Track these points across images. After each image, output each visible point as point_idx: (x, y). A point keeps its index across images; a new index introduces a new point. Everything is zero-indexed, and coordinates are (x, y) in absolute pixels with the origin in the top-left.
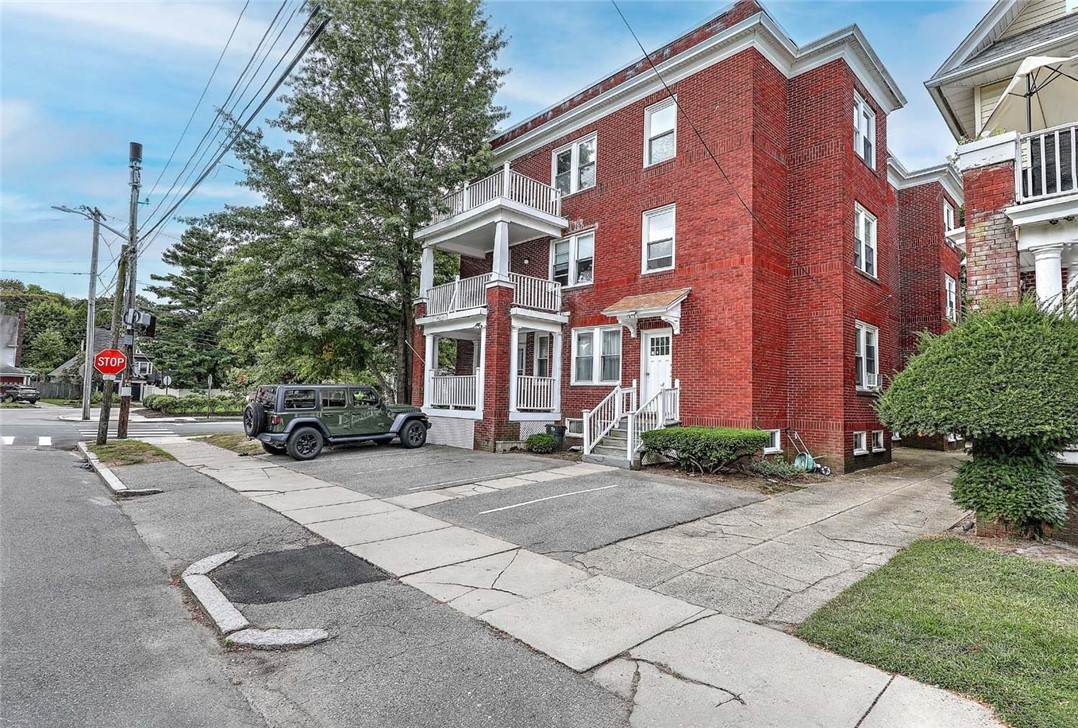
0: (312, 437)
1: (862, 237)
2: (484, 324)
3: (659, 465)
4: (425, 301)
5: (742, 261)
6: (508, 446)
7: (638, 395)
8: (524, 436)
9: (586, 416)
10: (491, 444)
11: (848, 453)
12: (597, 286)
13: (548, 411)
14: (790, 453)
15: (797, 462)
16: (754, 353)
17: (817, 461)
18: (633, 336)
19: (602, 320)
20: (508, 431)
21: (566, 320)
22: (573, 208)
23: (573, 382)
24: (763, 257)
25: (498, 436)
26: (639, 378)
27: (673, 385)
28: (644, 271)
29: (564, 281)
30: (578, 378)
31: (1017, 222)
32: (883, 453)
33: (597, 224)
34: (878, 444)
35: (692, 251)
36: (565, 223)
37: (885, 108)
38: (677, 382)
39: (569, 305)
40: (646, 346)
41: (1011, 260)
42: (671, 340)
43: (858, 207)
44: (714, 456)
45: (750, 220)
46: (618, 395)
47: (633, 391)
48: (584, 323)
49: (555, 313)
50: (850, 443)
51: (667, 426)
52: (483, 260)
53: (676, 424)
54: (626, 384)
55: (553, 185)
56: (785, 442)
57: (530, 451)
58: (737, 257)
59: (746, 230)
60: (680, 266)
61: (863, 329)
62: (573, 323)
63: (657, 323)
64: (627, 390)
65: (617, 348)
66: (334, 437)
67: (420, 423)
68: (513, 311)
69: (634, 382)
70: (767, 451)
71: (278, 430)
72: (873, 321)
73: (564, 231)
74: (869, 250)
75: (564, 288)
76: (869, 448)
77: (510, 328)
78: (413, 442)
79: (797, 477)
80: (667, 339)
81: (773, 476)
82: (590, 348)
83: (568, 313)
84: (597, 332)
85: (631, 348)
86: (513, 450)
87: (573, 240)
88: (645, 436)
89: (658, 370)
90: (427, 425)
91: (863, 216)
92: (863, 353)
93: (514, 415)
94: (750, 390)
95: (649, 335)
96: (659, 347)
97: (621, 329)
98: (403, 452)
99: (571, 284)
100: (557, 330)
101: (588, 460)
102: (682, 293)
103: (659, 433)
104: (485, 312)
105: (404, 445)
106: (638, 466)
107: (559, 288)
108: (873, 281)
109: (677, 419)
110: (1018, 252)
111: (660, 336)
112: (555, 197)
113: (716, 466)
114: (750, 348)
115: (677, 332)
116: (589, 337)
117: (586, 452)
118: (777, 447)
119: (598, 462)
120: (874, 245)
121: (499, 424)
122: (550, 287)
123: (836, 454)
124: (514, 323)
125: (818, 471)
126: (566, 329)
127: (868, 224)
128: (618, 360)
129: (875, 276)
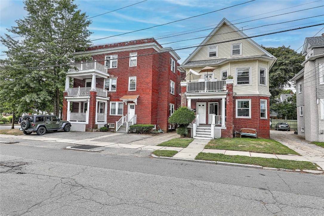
0: (43, 129)
1: (172, 86)
2: (89, 100)
3: (132, 133)
4: (67, 92)
5: (150, 91)
6: (96, 130)
7: (127, 118)
8: (99, 127)
9: (117, 122)
10: (91, 130)
11: (167, 129)
12: (117, 92)
13: (104, 122)
14: (157, 129)
15: (159, 131)
16: (152, 110)
17: (162, 131)
18: (126, 104)
19: (118, 100)
20: (95, 127)
21: (109, 99)
22: (110, 72)
23: (110, 114)
24: (154, 90)
25: (93, 128)
26: (127, 114)
27: (135, 116)
28: (129, 90)
29: (108, 89)
30: (111, 114)
31: (186, 95)
32: (174, 129)
33: (117, 77)
34: (173, 128)
35: (140, 87)
36: (108, 75)
37: (177, 60)
38: (136, 115)
39: (109, 95)
40: (129, 107)
41: (186, 100)
42: (135, 106)
43: (171, 81)
44: (144, 130)
45: (151, 83)
46: (123, 118)
47: (126, 117)
48: (114, 100)
49: (105, 97)
50: (168, 127)
51: (134, 125)
52: (82, 80)
53: (135, 124)
54: (124, 115)
55: (105, 65)
56: (157, 127)
57: (100, 131)
58: (149, 90)
59: (150, 85)
60: (137, 90)
61: (171, 105)
62: (110, 100)
63: (132, 102)
64: (125, 117)
65: (122, 107)
66: (48, 129)
67: (69, 125)
68: (97, 97)
69: (126, 115)
70: (153, 129)
71: (35, 128)
72: (173, 103)
73: (108, 77)
74: (173, 89)
75: (108, 91)
76: (171, 128)
77: (96, 101)
78: (67, 130)
79: (158, 133)
80: (134, 106)
81: (154, 133)
82: (115, 107)
83: (109, 98)
84: (117, 103)
85: (126, 108)
86: (97, 131)
87: (111, 80)
88: (130, 127)
89: (132, 113)
90: (70, 126)
91: (172, 82)
92: (171, 110)
93: (97, 123)
94: (150, 117)
95: (129, 105)
96: (132, 107)
97: (123, 103)
98: (65, 133)
99: (110, 90)
100: (106, 102)
101: (117, 132)
102: (138, 96)
103: (132, 126)
104: (89, 97)
105: (65, 131)
106: (128, 133)
107: (107, 91)
108: (173, 95)
109: (136, 123)
110: (187, 99)
111: (132, 105)
112: (106, 68)
113: (144, 132)
114: (151, 109)
115: (136, 104)
116: (115, 104)
117: (116, 130)
118: (155, 128)
119: (119, 132)
120: (174, 88)
121: (93, 125)
122: (104, 91)
123: (165, 129)
124: (97, 100)
125: (162, 132)
126: (108, 101)
127: (173, 83)
128: (122, 110)
129: (174, 94)
